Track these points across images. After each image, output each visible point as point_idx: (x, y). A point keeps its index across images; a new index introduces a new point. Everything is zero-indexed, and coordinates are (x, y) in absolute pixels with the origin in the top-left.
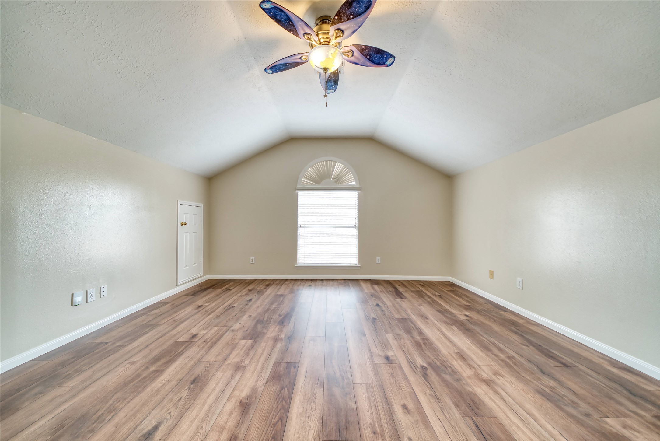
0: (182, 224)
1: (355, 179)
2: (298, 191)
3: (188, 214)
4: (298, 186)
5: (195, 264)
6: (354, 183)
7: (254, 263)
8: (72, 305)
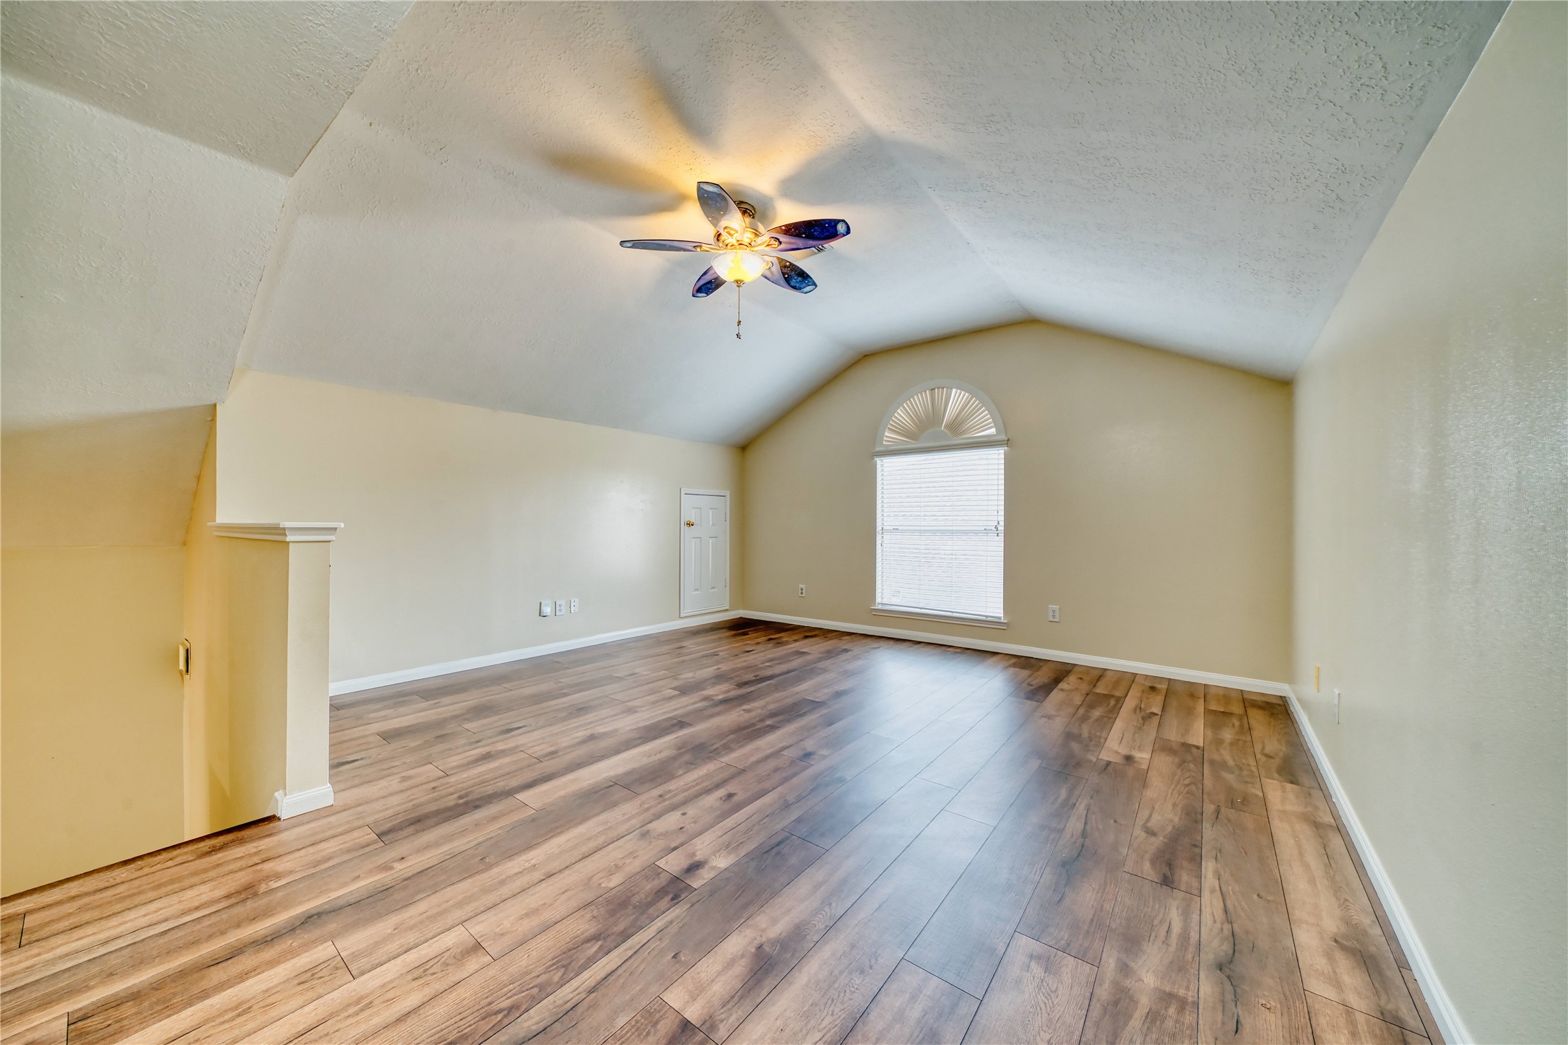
0: (690, 524)
1: (994, 421)
2: (879, 461)
3: (700, 508)
4: (877, 449)
5: (713, 588)
6: (993, 431)
7: (804, 595)
8: (540, 615)
